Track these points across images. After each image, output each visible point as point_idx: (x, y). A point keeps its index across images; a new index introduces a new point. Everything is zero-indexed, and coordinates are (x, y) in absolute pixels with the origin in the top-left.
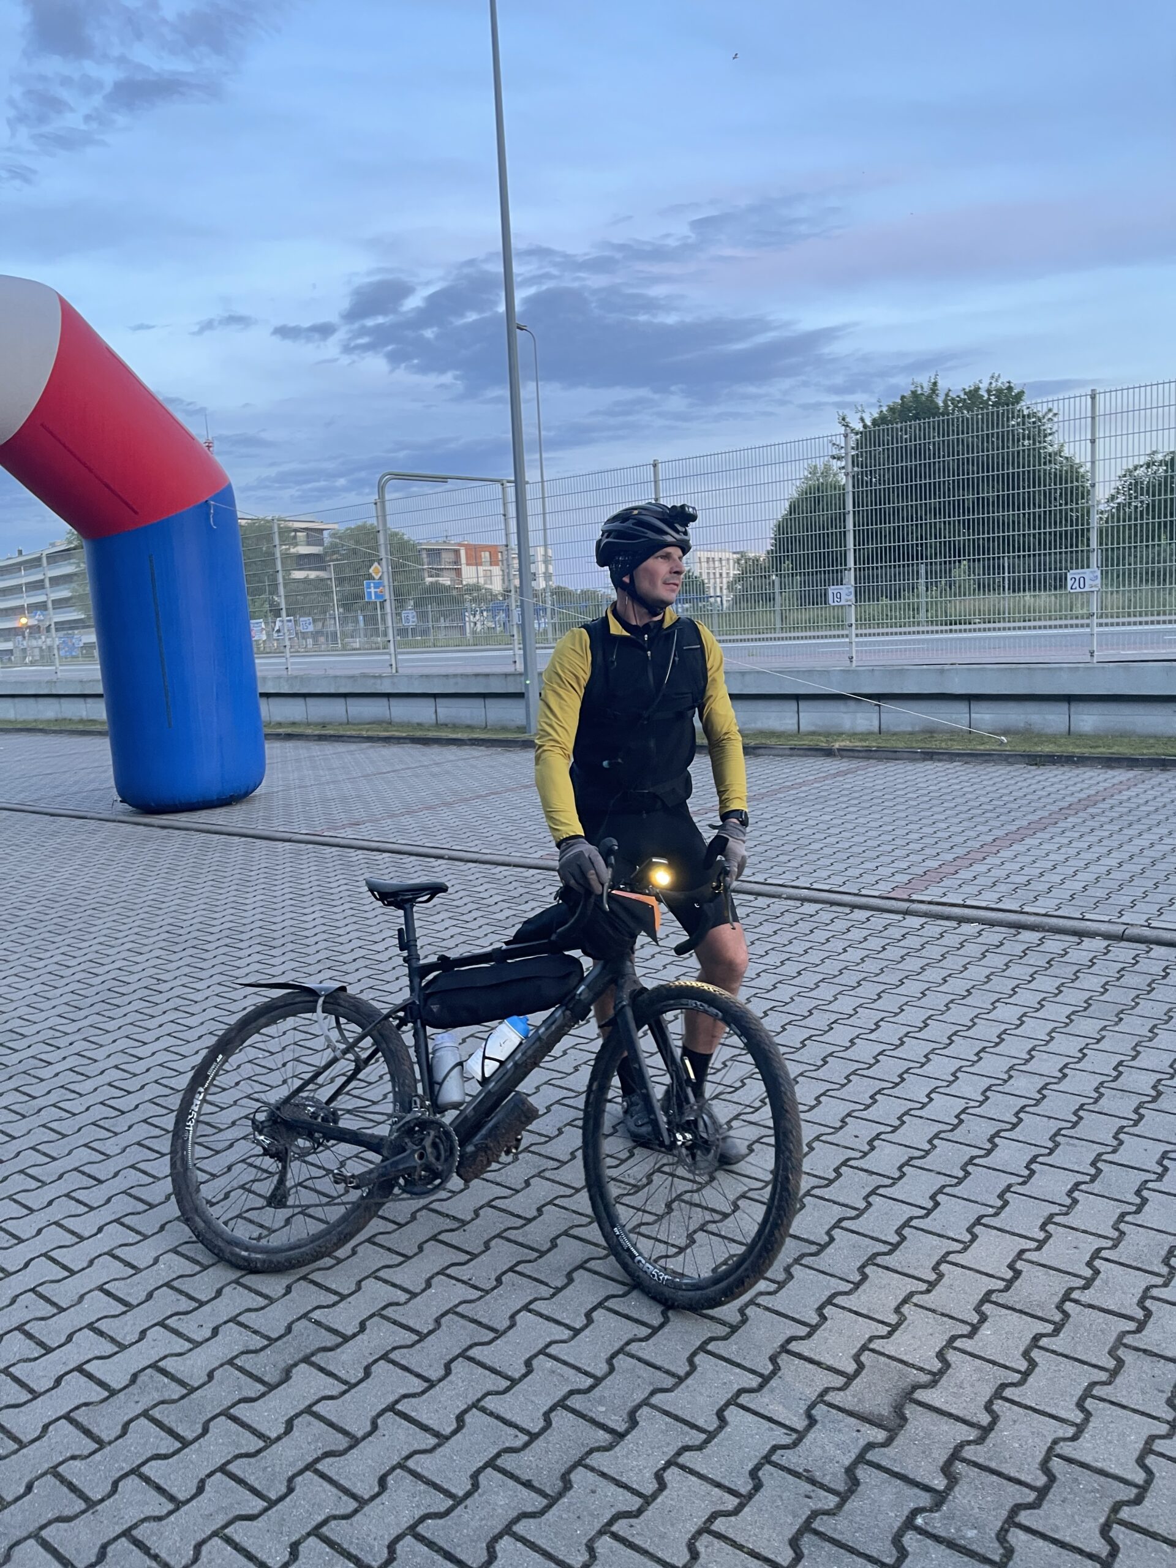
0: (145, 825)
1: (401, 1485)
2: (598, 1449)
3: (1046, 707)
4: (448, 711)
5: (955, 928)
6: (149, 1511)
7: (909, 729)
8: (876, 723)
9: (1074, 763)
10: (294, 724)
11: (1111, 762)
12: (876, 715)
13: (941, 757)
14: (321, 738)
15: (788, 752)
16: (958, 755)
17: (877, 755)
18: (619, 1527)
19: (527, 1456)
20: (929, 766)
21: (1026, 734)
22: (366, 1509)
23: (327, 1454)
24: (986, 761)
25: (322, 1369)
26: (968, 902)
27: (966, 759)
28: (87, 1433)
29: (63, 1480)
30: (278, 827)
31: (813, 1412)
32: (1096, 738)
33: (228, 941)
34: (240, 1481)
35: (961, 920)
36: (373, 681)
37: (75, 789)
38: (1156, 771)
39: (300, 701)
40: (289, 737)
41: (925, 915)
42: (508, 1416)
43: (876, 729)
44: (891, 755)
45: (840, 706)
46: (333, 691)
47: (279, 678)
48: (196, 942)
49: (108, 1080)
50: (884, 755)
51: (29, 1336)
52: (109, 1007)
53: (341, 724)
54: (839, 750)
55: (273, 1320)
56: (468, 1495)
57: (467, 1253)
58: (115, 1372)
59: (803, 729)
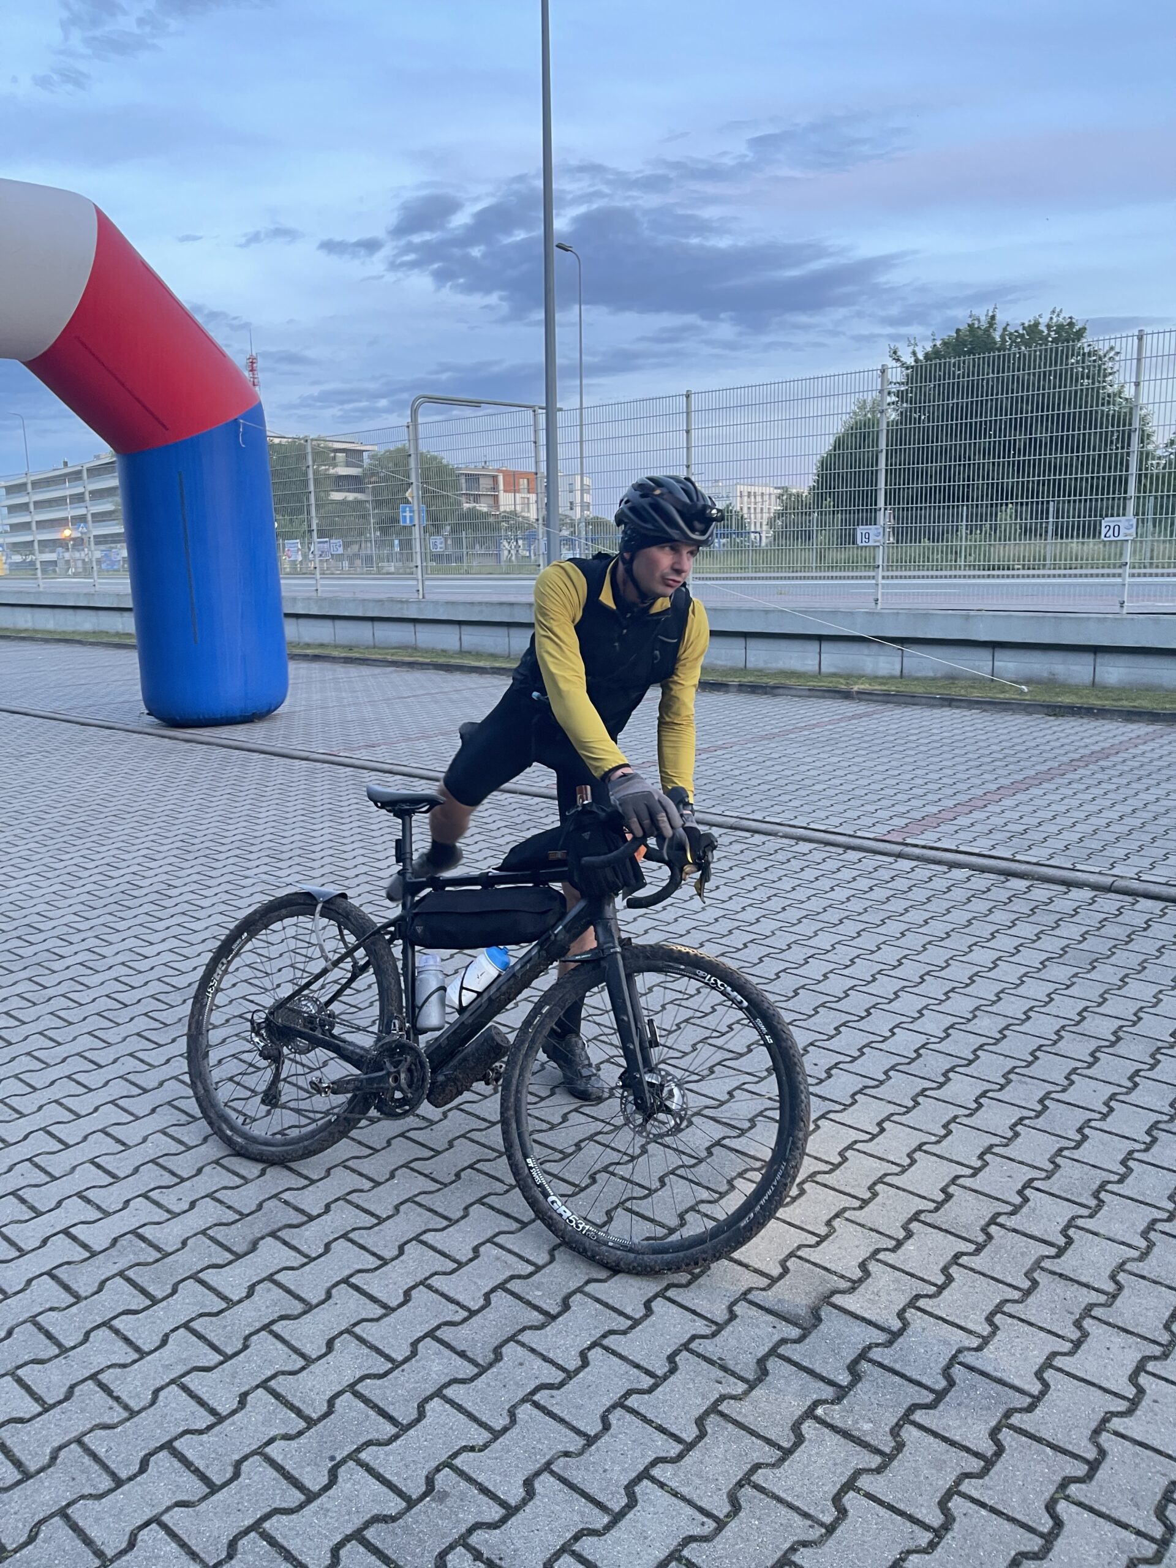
0: (170, 738)
1: (347, 1347)
2: (530, 1328)
3: (1071, 657)
4: (473, 638)
5: (945, 873)
6: (116, 1360)
7: (931, 674)
8: (898, 667)
9: (1094, 715)
10: (322, 645)
11: (1132, 715)
12: (898, 660)
13: (958, 704)
14: (348, 661)
15: (807, 693)
16: (978, 702)
17: (895, 699)
18: (540, 1397)
19: (464, 1330)
20: (947, 712)
21: (1051, 683)
22: (312, 1367)
23: (282, 1318)
24: (1005, 710)
25: (285, 1243)
26: (962, 848)
27: (987, 707)
28: (67, 1288)
29: (40, 1328)
30: (296, 745)
31: (735, 1308)
32: (1123, 690)
33: (238, 852)
34: (200, 1337)
35: (953, 865)
36: (399, 606)
37: (107, 699)
39: (328, 623)
40: (316, 658)
41: (917, 858)
42: (451, 1294)
43: (897, 673)
44: (909, 700)
45: (863, 648)
46: (360, 614)
47: (309, 599)
48: (208, 852)
49: (115, 976)
50: (902, 699)
51: (23, 1201)
52: (121, 908)
53: (367, 648)
54: (858, 693)
55: (246, 1198)
56: (406, 1360)
57: (432, 1149)
58: (97, 1236)
59: (826, 671)
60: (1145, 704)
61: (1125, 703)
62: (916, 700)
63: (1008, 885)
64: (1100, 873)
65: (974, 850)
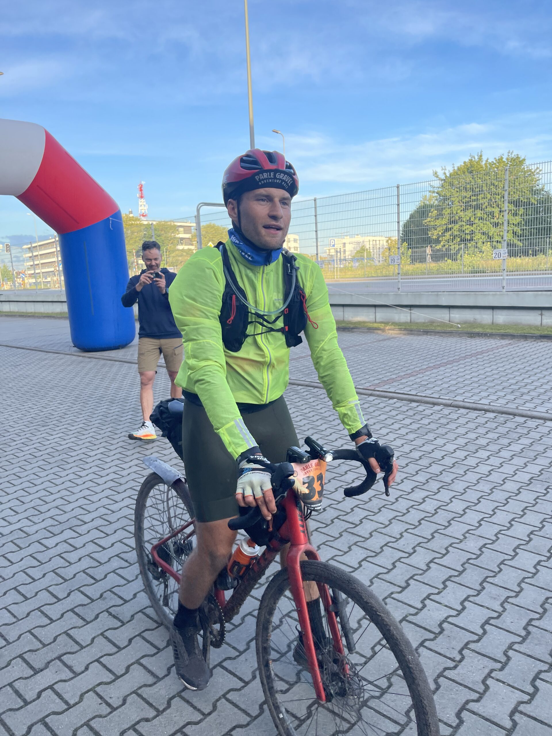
3: (483, 311)
5: (386, 401)
7: (423, 321)
8: (409, 318)
9: (488, 336)
11: (503, 336)
12: (409, 315)
13: (431, 333)
15: (367, 330)
16: (438, 332)
17: (404, 332)
20: (424, 337)
21: (474, 324)
24: (451, 335)
27: (442, 334)
35: (390, 398)
38: (522, 340)
41: (378, 396)
43: (409, 321)
45: (394, 310)
54: (388, 330)
59: (377, 320)
60: (511, 331)
61: (502, 331)
62: (413, 332)
63: (410, 405)
64: (449, 399)
65: (402, 392)
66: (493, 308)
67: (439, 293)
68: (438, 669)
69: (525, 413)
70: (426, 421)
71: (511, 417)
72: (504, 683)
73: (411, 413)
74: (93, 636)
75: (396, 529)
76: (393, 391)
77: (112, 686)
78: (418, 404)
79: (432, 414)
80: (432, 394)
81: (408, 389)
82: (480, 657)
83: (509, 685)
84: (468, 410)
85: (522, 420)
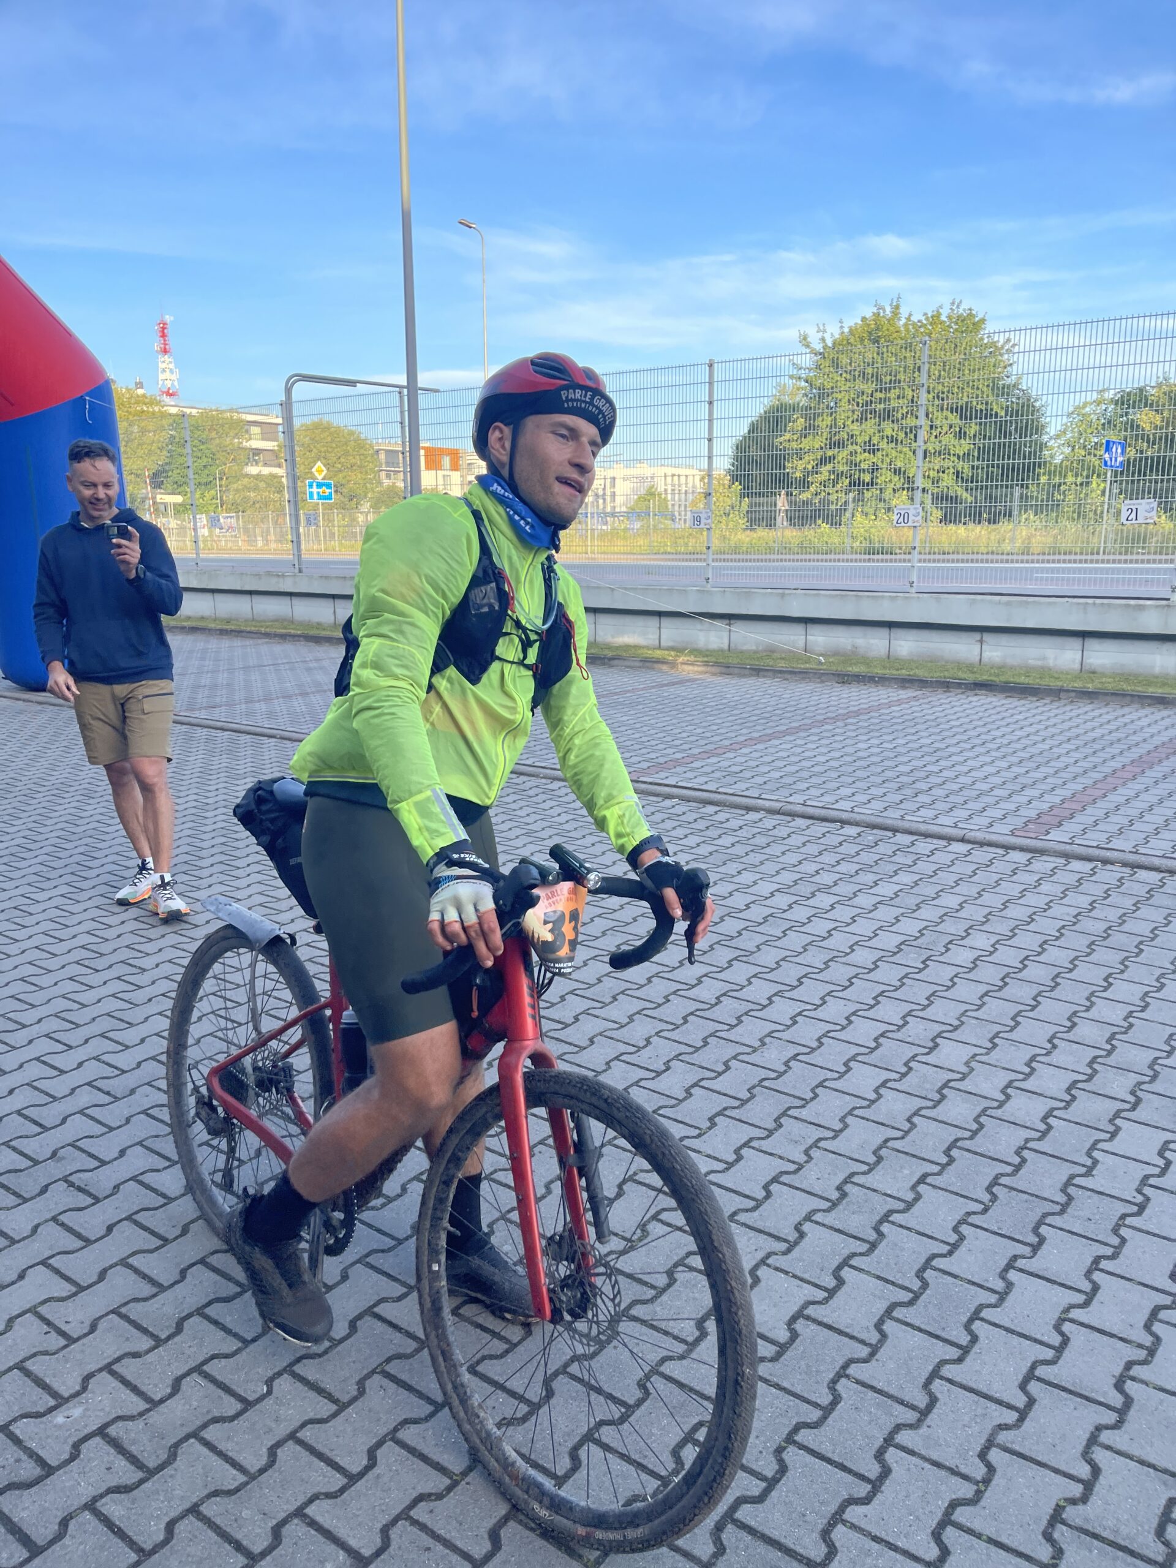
0: (24, 700)
3: (870, 632)
7: (754, 648)
9: (876, 682)
10: (202, 618)
11: (905, 682)
12: (726, 635)
13: (766, 673)
14: (223, 632)
15: (640, 664)
16: (781, 672)
20: (750, 680)
21: (849, 657)
24: (803, 679)
27: (787, 676)
35: (667, 796)
36: (276, 579)
38: (940, 691)
39: (208, 597)
43: (726, 647)
45: (681, 623)
46: (239, 588)
47: (189, 572)
53: (246, 621)
54: (682, 663)
59: (663, 644)
60: (921, 673)
61: (904, 672)
62: (731, 670)
63: (703, 810)
64: (777, 801)
65: (689, 785)
66: (891, 625)
67: (787, 592)
68: (677, 1254)
69: (914, 826)
70: (727, 841)
71: (890, 834)
72: (786, 1273)
73: (702, 824)
74: (36, 1222)
75: (640, 1030)
76: (674, 783)
77: (69, 1303)
78: (718, 808)
79: (741, 828)
80: (747, 789)
81: (703, 779)
82: (752, 1233)
83: (795, 1276)
84: (811, 822)
85: (906, 839)
